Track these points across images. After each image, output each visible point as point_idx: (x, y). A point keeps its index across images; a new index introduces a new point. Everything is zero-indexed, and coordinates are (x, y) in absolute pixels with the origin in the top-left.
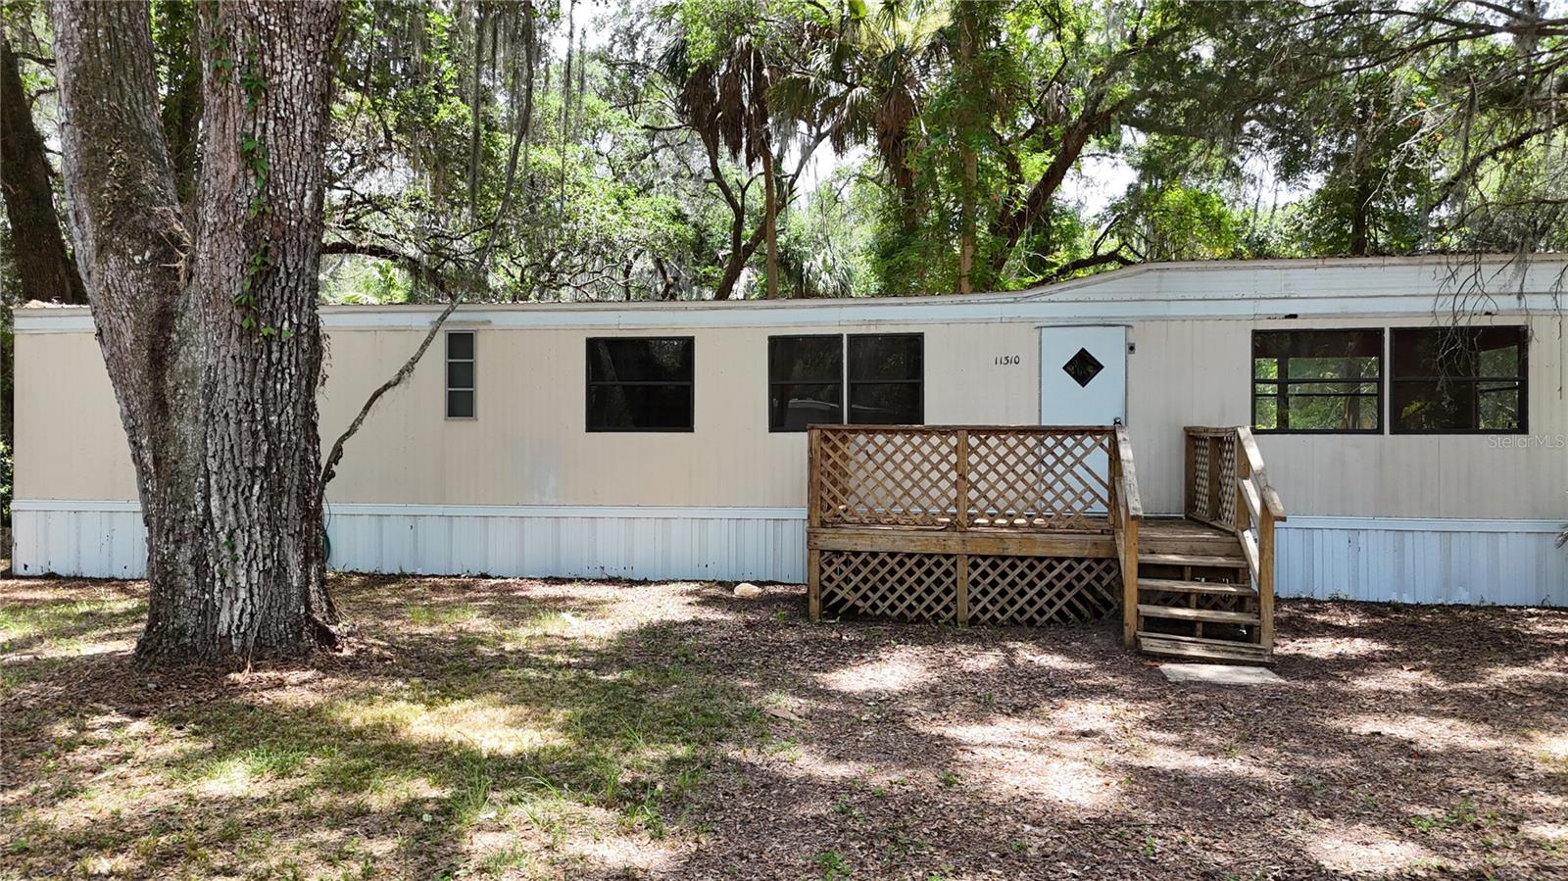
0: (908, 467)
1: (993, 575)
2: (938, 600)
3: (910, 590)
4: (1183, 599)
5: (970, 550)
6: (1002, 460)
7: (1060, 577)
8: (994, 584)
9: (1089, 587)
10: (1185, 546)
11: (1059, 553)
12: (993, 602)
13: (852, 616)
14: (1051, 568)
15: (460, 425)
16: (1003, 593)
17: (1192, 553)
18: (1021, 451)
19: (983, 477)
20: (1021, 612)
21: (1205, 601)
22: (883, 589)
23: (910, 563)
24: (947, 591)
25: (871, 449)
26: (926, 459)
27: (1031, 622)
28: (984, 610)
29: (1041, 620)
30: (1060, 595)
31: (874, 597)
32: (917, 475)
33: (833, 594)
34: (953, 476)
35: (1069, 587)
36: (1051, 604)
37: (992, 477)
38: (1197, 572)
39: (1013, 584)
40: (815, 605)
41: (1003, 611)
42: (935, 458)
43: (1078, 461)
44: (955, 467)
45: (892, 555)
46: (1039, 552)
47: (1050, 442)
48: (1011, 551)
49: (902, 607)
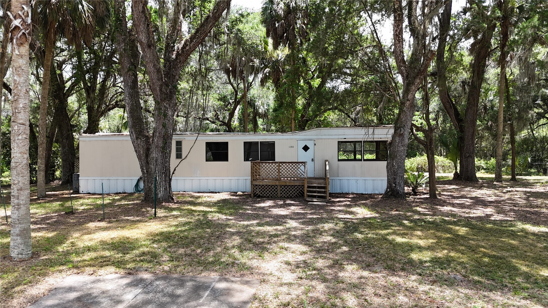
0: (269, 169)
1: (284, 188)
2: (275, 193)
3: (270, 192)
4: (315, 192)
5: (280, 184)
6: (286, 168)
7: (296, 189)
8: (284, 190)
9: (301, 190)
10: (317, 183)
11: (296, 184)
12: (284, 193)
13: (259, 197)
14: (294, 187)
15: (179, 160)
16: (286, 192)
17: (319, 184)
18: (289, 166)
19: (282, 171)
20: (289, 195)
21: (319, 192)
22: (265, 192)
23: (269, 187)
24: (276, 192)
25: (262, 166)
26: (272, 168)
27: (291, 197)
28: (283, 195)
29: (293, 197)
30: (296, 192)
31: (263, 193)
32: (271, 171)
33: (255, 193)
34: (277, 171)
35: (298, 190)
36: (294, 194)
37: (284, 171)
38: (319, 187)
39: (288, 190)
40: (252, 195)
41: (286, 195)
42: (274, 168)
43: (299, 168)
44: (277, 169)
45: (266, 185)
46: (292, 184)
47: (294, 164)
48: (287, 184)
49: (268, 195)
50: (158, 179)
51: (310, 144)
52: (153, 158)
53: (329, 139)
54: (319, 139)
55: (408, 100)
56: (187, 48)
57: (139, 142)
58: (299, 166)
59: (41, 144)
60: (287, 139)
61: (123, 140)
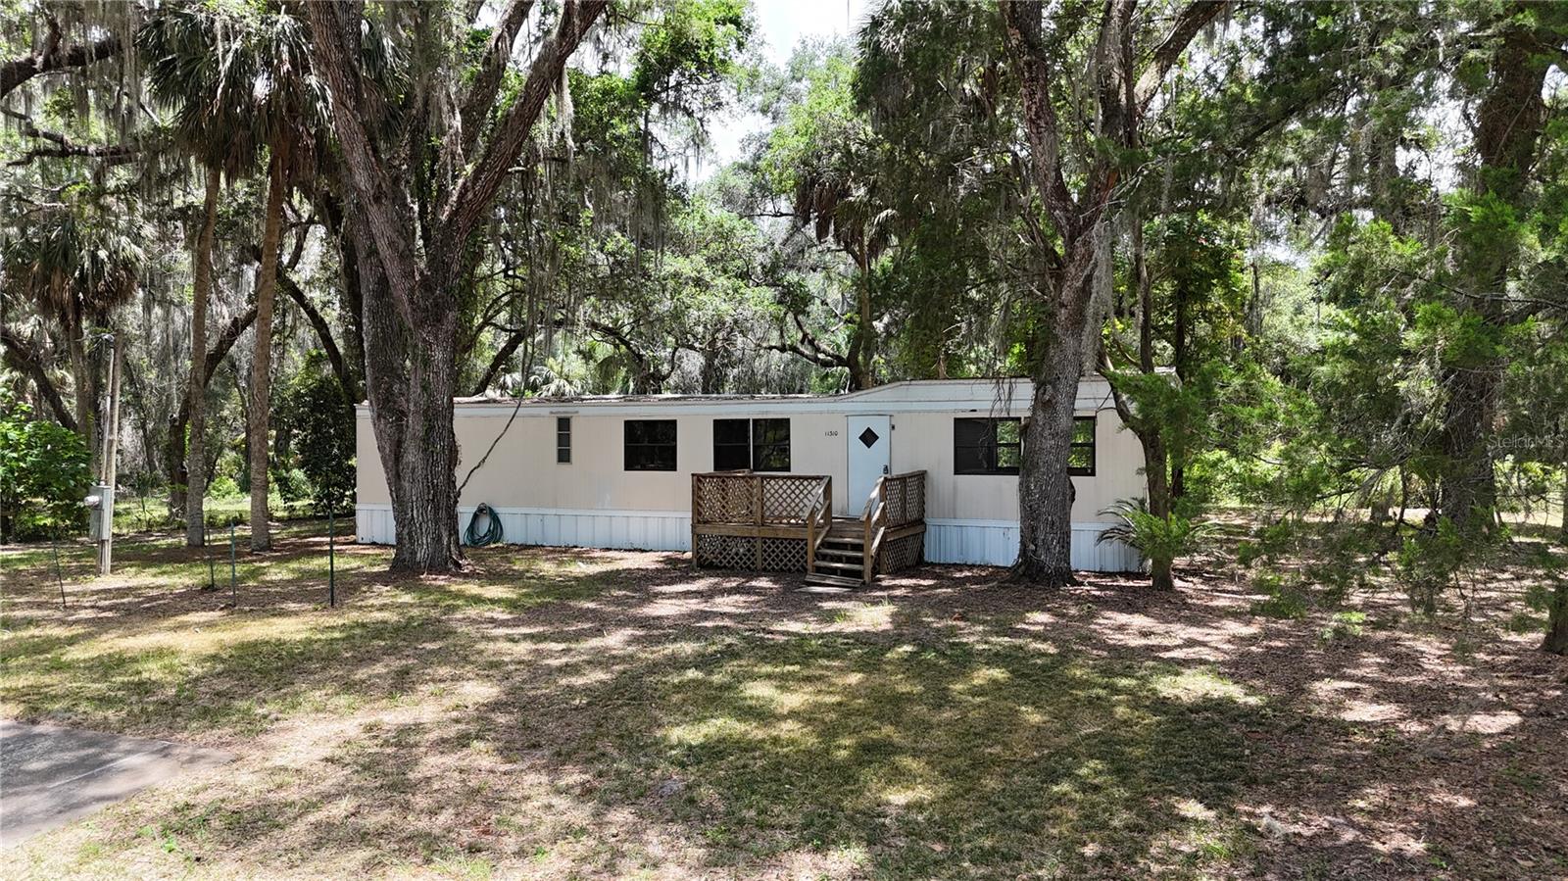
0: (735, 494)
1: (773, 547)
2: (749, 560)
3: (737, 554)
5: (762, 535)
6: (776, 491)
7: (802, 548)
8: (773, 552)
10: (855, 534)
11: (800, 537)
12: (773, 559)
13: (710, 567)
14: (798, 544)
15: (564, 466)
16: (777, 556)
19: (769, 500)
20: (786, 565)
22: (725, 553)
23: (736, 541)
24: (753, 555)
25: (719, 485)
26: (743, 490)
28: (770, 564)
30: (802, 557)
31: (721, 557)
32: (740, 498)
33: (703, 558)
34: (755, 499)
36: (798, 561)
37: (772, 500)
39: (781, 552)
41: (777, 565)
42: (747, 490)
44: (756, 495)
45: (729, 537)
46: (791, 536)
47: (797, 483)
49: (733, 562)
51: (880, 427)
52: (408, 464)
53: (929, 411)
54: (903, 412)
60: (821, 413)
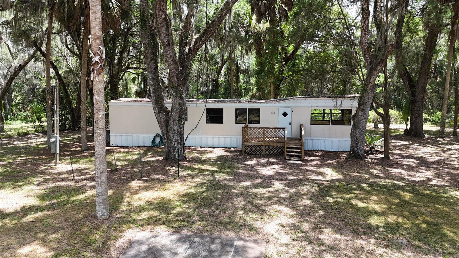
0: (256, 133)
1: (268, 148)
2: (261, 152)
3: (257, 150)
4: (292, 152)
5: (265, 145)
6: (270, 132)
7: (277, 148)
8: (268, 149)
9: (281, 150)
10: (294, 144)
11: (277, 145)
12: (268, 152)
13: (248, 154)
14: (276, 147)
16: (270, 151)
17: (295, 145)
18: (272, 131)
19: (267, 134)
20: (272, 153)
21: (296, 152)
22: (253, 150)
23: (257, 147)
24: (262, 150)
25: (251, 130)
26: (259, 132)
27: (273, 155)
28: (267, 153)
29: (275, 154)
30: (277, 151)
31: (252, 151)
32: (258, 134)
33: (246, 151)
34: (263, 134)
35: (279, 150)
36: (276, 152)
37: (268, 135)
38: (296, 148)
39: (271, 149)
40: (243, 152)
41: (270, 153)
42: (260, 132)
43: (280, 132)
44: (263, 133)
45: (254, 145)
46: (275, 145)
47: (276, 130)
48: (271, 145)
49: (255, 153)
50: (175, 144)
51: (288, 111)
52: (172, 128)
53: (303, 107)
54: (296, 107)
55: (370, 83)
56: (197, 45)
57: (161, 116)
58: (280, 131)
59: (83, 110)
60: (270, 107)
61: (142, 106)
